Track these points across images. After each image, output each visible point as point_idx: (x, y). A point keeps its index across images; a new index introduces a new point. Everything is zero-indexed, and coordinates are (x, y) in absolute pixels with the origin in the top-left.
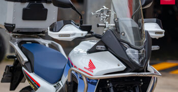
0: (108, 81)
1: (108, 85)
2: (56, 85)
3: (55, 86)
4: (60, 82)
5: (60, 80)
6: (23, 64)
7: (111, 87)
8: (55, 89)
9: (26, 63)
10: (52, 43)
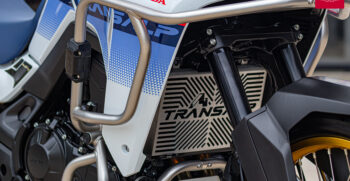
0: (209, 32)
1: (213, 42)
2: (12, 67)
3: (10, 72)
4: (26, 58)
5: (25, 50)
7: (218, 51)
8: (12, 80)
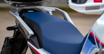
6: (29, 38)
9: (32, 36)
10: (56, 10)
